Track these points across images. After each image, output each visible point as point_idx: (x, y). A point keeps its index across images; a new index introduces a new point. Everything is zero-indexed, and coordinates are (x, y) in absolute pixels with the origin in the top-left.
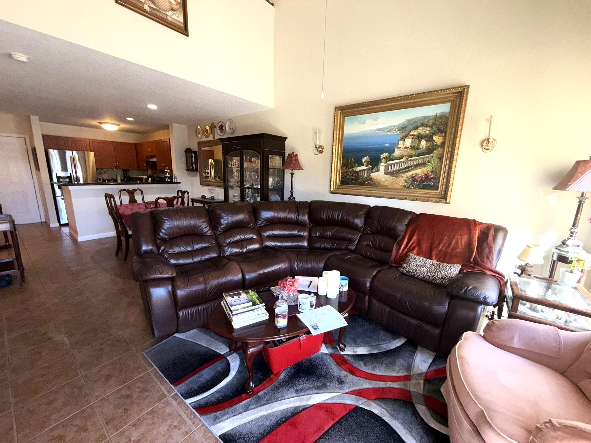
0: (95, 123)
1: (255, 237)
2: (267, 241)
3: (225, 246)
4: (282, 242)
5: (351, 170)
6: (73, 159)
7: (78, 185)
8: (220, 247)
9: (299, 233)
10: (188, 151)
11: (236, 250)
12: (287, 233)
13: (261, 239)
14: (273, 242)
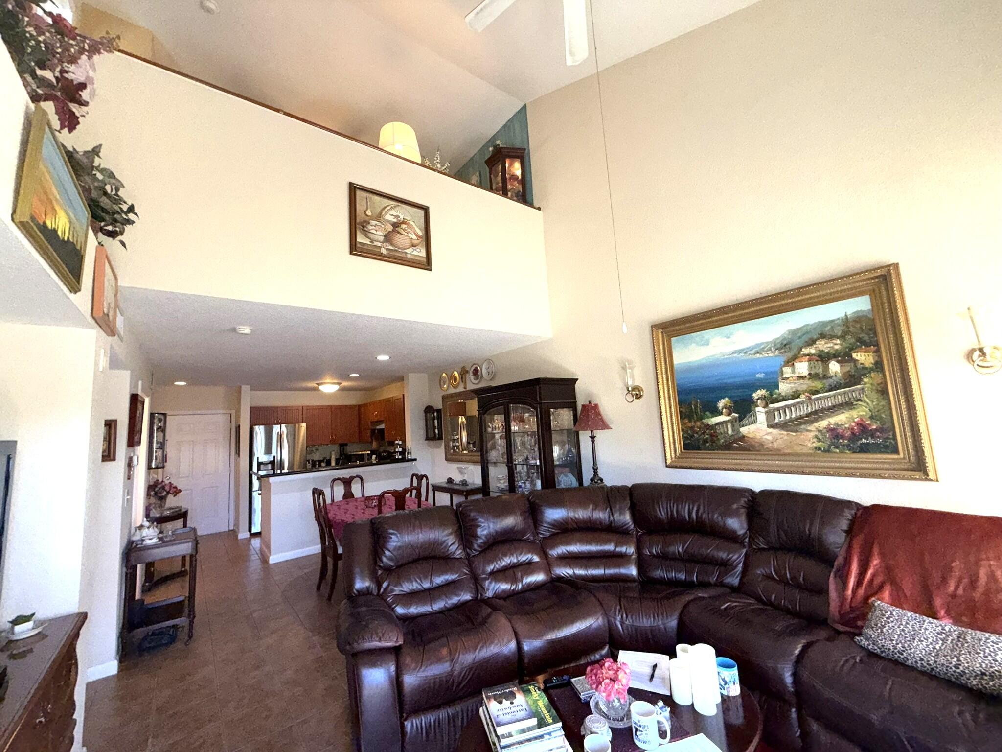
0: (312, 384)
1: (536, 558)
2: (559, 566)
3: (486, 579)
4: (586, 567)
5: (699, 423)
6: (280, 436)
7: (282, 474)
8: (476, 581)
9: (619, 549)
10: (429, 410)
11: (505, 586)
12: (593, 548)
13: (548, 564)
14: (571, 567)
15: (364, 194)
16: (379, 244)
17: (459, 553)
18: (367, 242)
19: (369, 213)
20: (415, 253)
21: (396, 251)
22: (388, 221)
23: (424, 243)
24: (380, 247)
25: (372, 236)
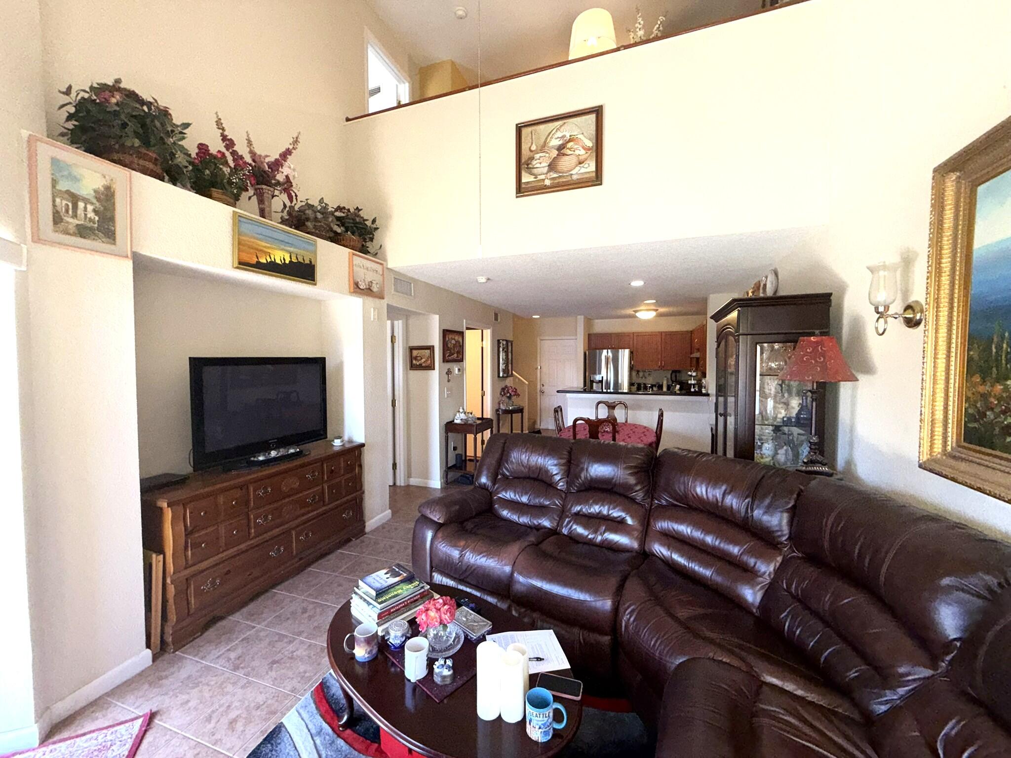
1: (631, 521)
2: (657, 542)
6: (607, 359)
8: (561, 515)
9: (745, 558)
12: (709, 540)
13: (645, 532)
15: (529, 129)
16: (543, 177)
17: (561, 485)
18: (531, 179)
19: (534, 148)
20: (583, 170)
21: (560, 176)
22: (553, 147)
23: (594, 154)
24: (543, 180)
25: (535, 171)
